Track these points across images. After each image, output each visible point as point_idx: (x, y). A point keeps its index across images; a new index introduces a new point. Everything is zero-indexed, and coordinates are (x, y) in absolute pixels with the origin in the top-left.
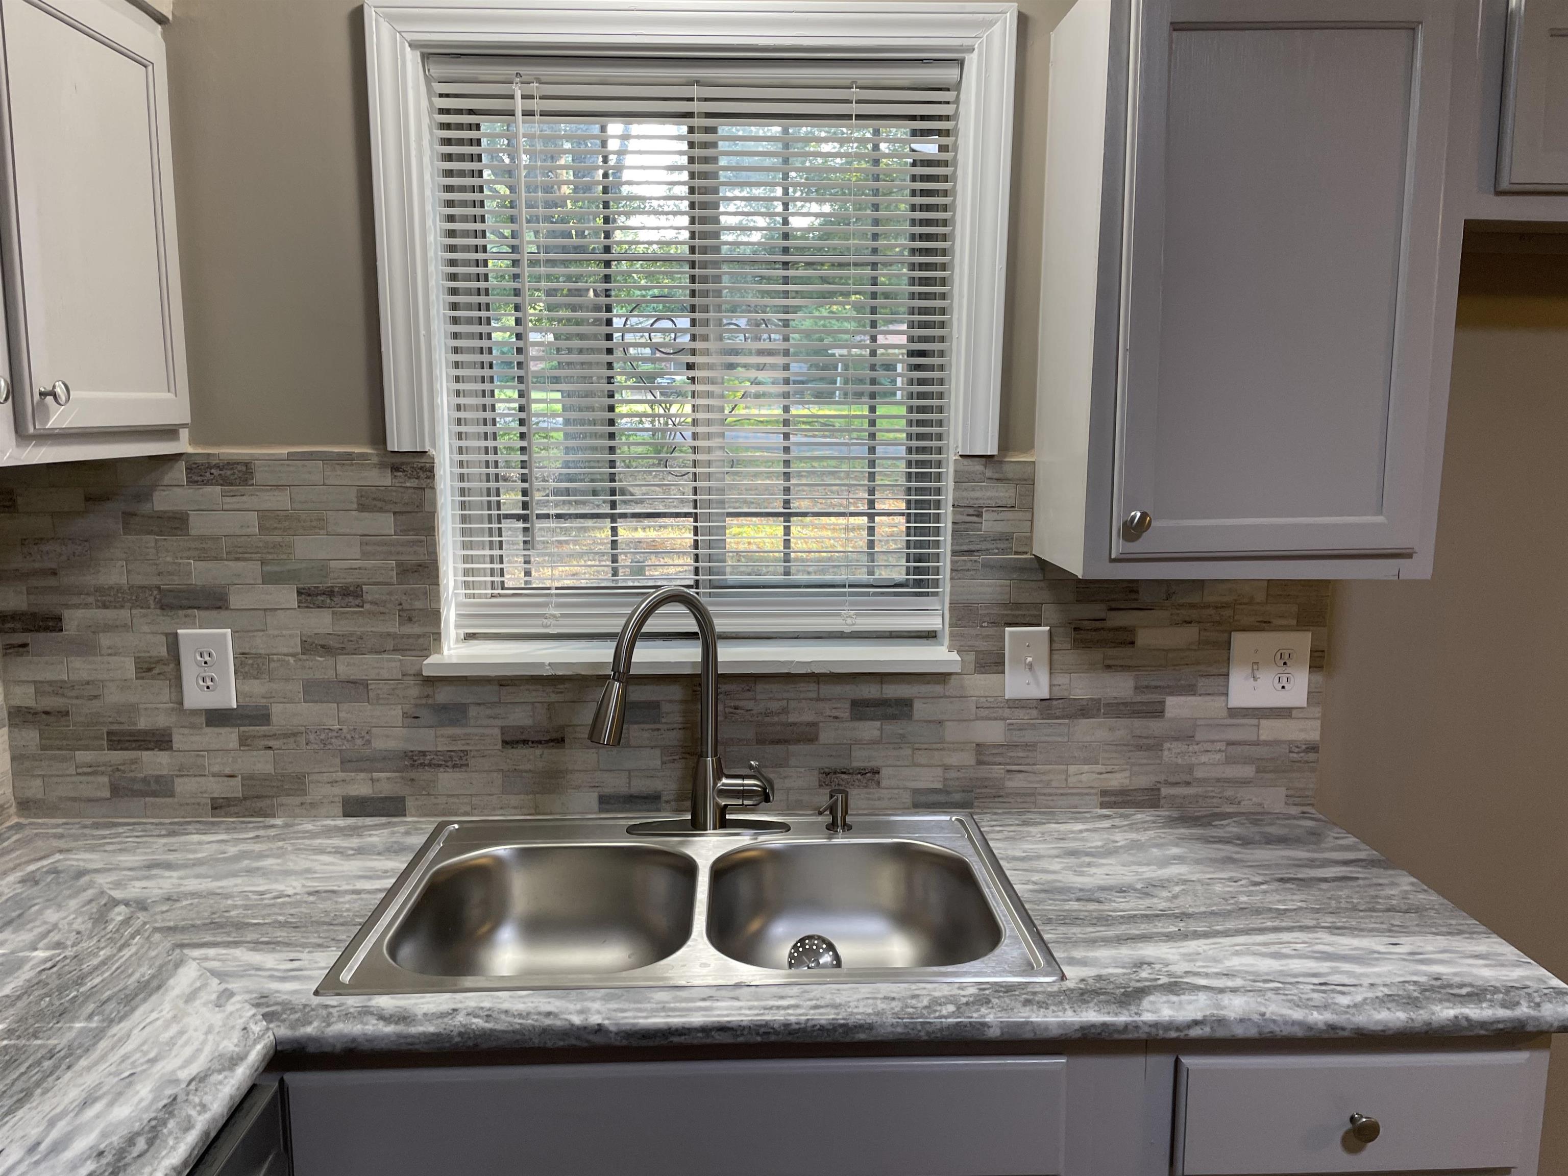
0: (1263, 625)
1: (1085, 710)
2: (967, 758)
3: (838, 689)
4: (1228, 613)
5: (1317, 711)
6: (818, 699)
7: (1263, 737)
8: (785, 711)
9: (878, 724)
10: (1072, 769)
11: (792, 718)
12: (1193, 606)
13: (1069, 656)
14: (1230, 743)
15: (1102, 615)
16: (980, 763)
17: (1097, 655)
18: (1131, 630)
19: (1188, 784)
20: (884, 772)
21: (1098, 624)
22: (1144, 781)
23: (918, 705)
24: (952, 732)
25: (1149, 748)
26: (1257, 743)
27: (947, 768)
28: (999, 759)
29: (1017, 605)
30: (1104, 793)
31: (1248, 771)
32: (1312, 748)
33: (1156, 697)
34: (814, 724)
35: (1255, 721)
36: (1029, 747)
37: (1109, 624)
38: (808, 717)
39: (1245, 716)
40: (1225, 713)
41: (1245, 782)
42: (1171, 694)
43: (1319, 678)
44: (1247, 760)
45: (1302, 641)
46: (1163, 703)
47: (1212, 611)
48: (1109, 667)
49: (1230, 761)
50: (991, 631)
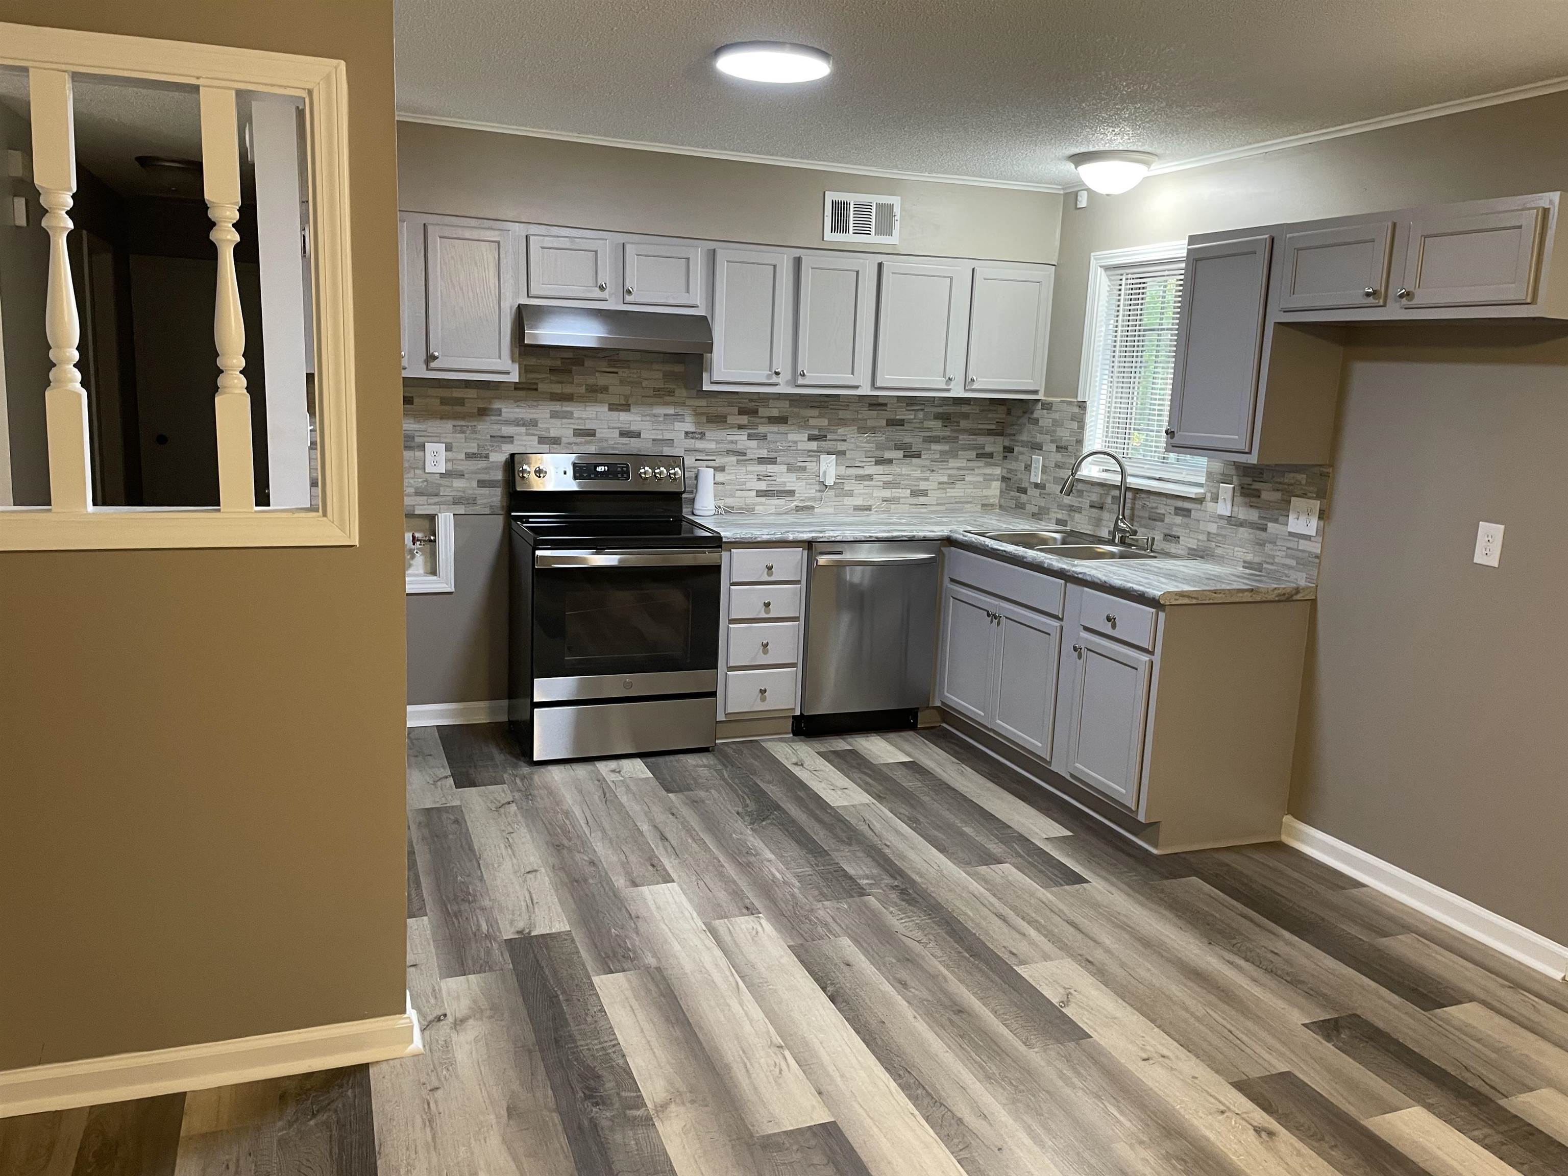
0: (1304, 495)
1: (1241, 524)
2: (1203, 537)
3: (1169, 501)
4: (1291, 487)
5: (1320, 539)
6: (1166, 505)
7: (1300, 548)
8: (1156, 508)
9: (1181, 518)
10: (1236, 549)
11: (1159, 511)
12: (1280, 483)
13: (1239, 499)
14: (1288, 548)
15: (1250, 483)
16: (1208, 540)
17: (1247, 500)
18: (1258, 491)
19: (1272, 564)
20: (1181, 538)
21: (1250, 487)
22: (1257, 560)
23: (1193, 512)
24: (1202, 526)
25: (1260, 545)
26: (1297, 550)
27: (1198, 540)
28: (1214, 540)
29: (1226, 475)
30: (1245, 562)
31: (1293, 563)
32: (1317, 557)
33: (1265, 523)
34: (1164, 515)
35: (1297, 540)
36: (1224, 536)
37: (1253, 487)
38: (1162, 511)
39: (1294, 536)
40: (1287, 534)
41: (1290, 567)
42: (1270, 522)
43: (1322, 523)
44: (1293, 557)
45: (1317, 504)
46: (1266, 525)
47: (1286, 487)
48: (1251, 506)
49: (1287, 556)
50: (1217, 485)
